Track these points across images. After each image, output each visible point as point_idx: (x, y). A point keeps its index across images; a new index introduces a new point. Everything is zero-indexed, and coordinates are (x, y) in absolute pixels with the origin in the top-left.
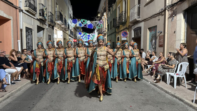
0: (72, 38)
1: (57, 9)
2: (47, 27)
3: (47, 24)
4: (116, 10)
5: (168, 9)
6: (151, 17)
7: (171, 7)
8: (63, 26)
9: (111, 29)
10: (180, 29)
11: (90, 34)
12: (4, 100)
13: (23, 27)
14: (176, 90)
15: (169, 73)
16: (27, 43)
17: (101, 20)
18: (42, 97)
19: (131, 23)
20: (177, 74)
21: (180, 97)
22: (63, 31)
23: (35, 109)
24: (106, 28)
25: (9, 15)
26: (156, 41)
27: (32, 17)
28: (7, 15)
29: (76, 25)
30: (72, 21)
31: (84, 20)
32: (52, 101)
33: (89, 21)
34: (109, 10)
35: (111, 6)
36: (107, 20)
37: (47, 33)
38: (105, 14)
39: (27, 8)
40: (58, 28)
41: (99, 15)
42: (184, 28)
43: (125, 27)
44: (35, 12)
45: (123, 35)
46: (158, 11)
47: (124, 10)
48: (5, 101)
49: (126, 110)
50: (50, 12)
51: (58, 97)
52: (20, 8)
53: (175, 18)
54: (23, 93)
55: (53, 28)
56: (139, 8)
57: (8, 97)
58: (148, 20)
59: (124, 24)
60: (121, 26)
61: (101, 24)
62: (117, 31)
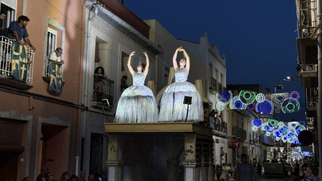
0: (224, 137)
11: (290, 124)
13: (86, 135)
25: (67, 120)
27: (104, 114)
28: (63, 122)
29: (228, 106)
31: (247, 92)
33: (261, 95)
39: (95, 103)
52: (84, 106)
61: (294, 102)
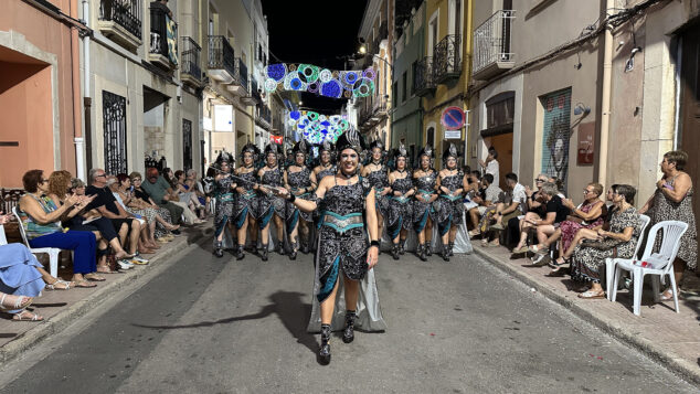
0: (267, 130)
1: (214, 29)
2: (179, 91)
3: (177, 80)
4: (423, 30)
5: (615, 26)
6: (552, 56)
7: (624, 20)
8: (235, 89)
9: (404, 98)
10: (658, 100)
11: (332, 118)
12: (26, 349)
13: (92, 92)
14: (639, 321)
15: (616, 260)
16: (109, 148)
17: (371, 68)
18: (160, 341)
19: (478, 76)
20: (644, 264)
21: (656, 348)
22: (235, 107)
23: (132, 381)
24: (387, 97)
25: (46, 48)
26: (566, 143)
27: (125, 57)
28: (37, 50)
29: (281, 86)
30: (265, 71)
31: (308, 66)
32: (194, 356)
33: (326, 71)
34: (400, 32)
35: (405, 18)
36: (393, 68)
37: (178, 114)
38: (384, 46)
39: (108, 25)
40: (218, 96)
41: (363, 50)
42: (672, 96)
43: (455, 92)
44: (137, 39)
45: (448, 120)
46: (575, 35)
47: (452, 31)
48: (28, 353)
49: (456, 391)
50: (190, 39)
51: (214, 339)
52: (84, 24)
53: (638, 59)
54: (92, 326)
55: (199, 96)
56: (507, 24)
57: (40, 339)
58: (539, 68)
59: (451, 80)
60: (440, 87)
61: (369, 83)
62: (425, 105)
